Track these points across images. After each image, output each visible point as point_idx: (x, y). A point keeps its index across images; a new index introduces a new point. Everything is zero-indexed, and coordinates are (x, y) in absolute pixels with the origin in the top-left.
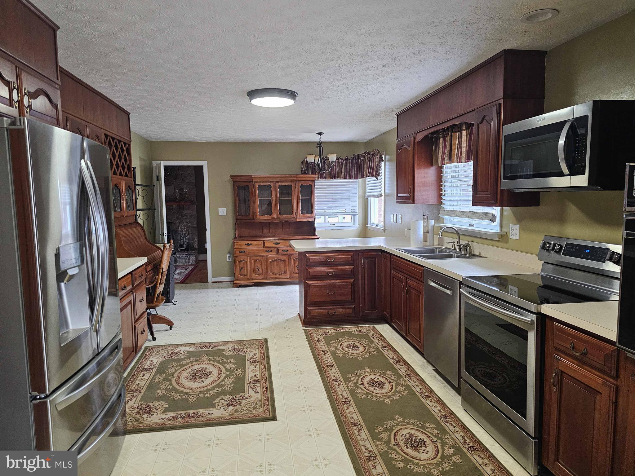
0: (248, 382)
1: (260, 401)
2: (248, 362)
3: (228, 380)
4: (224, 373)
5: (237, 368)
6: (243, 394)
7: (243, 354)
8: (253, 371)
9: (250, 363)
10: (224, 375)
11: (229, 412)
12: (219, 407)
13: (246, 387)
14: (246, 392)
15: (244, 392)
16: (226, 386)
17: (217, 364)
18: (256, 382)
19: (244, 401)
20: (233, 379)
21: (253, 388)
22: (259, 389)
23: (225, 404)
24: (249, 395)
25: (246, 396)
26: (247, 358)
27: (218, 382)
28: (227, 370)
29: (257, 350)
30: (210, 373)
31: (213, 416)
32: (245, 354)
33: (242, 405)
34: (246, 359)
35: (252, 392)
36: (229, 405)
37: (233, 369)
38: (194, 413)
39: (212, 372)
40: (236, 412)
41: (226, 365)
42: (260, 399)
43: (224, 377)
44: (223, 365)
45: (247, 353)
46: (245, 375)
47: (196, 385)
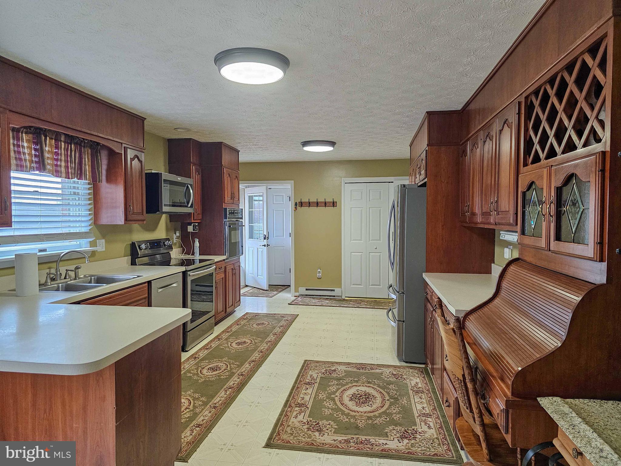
0: (315, 384)
1: (310, 370)
2: (308, 407)
3: (333, 389)
4: (337, 396)
5: (323, 400)
6: (322, 376)
7: (311, 419)
8: (308, 394)
9: (307, 404)
10: (337, 394)
11: (335, 367)
12: (342, 370)
13: (318, 380)
14: (320, 377)
15: (321, 377)
16: (335, 384)
17: (344, 409)
18: (309, 384)
19: (323, 371)
20: (328, 389)
21: (313, 378)
22: (309, 377)
23: (337, 372)
24: (318, 374)
25: (320, 374)
26: (308, 412)
27: (342, 389)
28: (333, 400)
29: (290, 423)
30: (351, 400)
31: (346, 367)
32: (309, 419)
33: (325, 369)
34: (309, 410)
35: (315, 376)
36: (335, 370)
37: (327, 400)
38: (360, 370)
39: (350, 401)
40: (330, 367)
41: (334, 407)
42: (310, 371)
43: (338, 392)
44: (338, 407)
45: (305, 421)
46: (316, 392)
47: (363, 389)
